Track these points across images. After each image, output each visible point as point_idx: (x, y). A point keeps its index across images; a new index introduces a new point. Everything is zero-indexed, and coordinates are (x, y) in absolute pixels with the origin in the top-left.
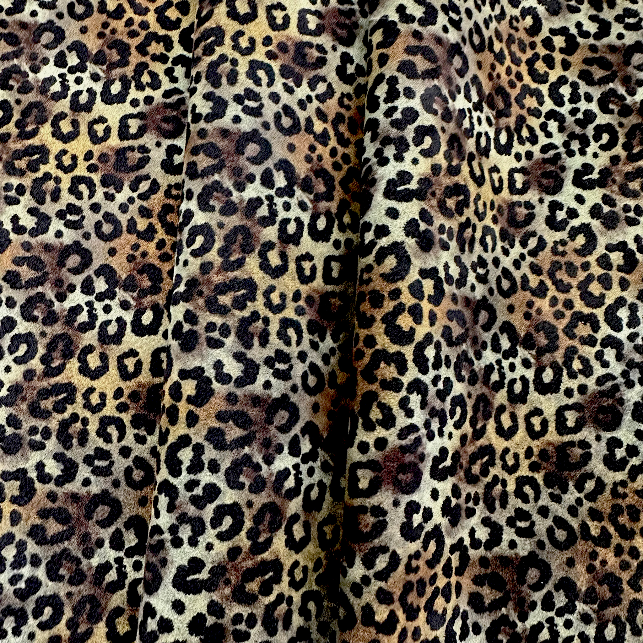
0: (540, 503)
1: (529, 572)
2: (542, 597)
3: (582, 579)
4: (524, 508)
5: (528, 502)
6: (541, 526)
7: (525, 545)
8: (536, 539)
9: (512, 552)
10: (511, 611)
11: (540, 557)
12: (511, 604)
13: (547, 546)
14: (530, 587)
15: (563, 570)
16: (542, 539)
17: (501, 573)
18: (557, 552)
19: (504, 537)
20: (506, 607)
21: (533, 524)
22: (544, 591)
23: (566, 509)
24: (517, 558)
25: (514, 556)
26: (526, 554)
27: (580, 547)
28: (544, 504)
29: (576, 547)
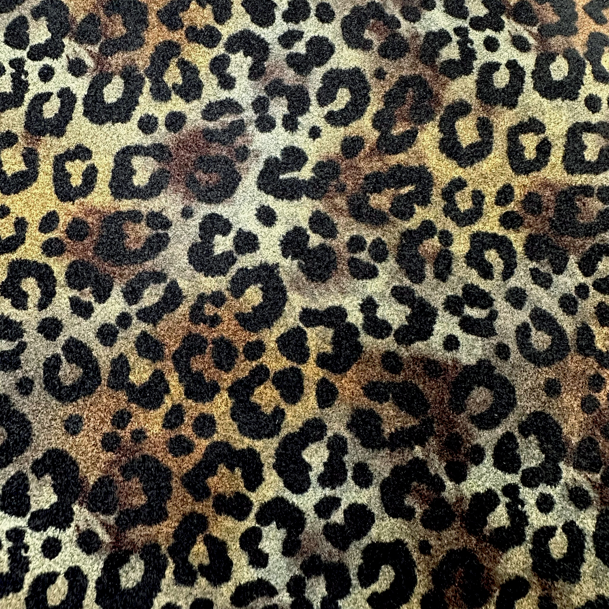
0: (513, 282)
1: (474, 393)
2: (495, 441)
3: (572, 420)
4: (482, 287)
5: (492, 278)
6: (508, 322)
7: (474, 347)
8: (494, 341)
9: (448, 354)
10: (432, 455)
11: (496, 372)
12: (433, 442)
13: (512, 356)
14: (473, 419)
15: (538, 398)
16: (505, 342)
17: (421, 386)
18: (530, 367)
19: (437, 327)
20: (422, 445)
21: (493, 316)
22: (500, 431)
23: (556, 300)
24: (455, 367)
25: (450, 362)
26: (473, 362)
27: (572, 366)
28: (519, 285)
29: (566, 364)
